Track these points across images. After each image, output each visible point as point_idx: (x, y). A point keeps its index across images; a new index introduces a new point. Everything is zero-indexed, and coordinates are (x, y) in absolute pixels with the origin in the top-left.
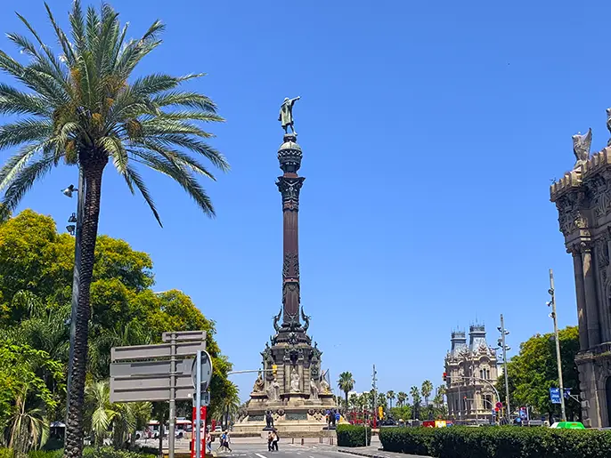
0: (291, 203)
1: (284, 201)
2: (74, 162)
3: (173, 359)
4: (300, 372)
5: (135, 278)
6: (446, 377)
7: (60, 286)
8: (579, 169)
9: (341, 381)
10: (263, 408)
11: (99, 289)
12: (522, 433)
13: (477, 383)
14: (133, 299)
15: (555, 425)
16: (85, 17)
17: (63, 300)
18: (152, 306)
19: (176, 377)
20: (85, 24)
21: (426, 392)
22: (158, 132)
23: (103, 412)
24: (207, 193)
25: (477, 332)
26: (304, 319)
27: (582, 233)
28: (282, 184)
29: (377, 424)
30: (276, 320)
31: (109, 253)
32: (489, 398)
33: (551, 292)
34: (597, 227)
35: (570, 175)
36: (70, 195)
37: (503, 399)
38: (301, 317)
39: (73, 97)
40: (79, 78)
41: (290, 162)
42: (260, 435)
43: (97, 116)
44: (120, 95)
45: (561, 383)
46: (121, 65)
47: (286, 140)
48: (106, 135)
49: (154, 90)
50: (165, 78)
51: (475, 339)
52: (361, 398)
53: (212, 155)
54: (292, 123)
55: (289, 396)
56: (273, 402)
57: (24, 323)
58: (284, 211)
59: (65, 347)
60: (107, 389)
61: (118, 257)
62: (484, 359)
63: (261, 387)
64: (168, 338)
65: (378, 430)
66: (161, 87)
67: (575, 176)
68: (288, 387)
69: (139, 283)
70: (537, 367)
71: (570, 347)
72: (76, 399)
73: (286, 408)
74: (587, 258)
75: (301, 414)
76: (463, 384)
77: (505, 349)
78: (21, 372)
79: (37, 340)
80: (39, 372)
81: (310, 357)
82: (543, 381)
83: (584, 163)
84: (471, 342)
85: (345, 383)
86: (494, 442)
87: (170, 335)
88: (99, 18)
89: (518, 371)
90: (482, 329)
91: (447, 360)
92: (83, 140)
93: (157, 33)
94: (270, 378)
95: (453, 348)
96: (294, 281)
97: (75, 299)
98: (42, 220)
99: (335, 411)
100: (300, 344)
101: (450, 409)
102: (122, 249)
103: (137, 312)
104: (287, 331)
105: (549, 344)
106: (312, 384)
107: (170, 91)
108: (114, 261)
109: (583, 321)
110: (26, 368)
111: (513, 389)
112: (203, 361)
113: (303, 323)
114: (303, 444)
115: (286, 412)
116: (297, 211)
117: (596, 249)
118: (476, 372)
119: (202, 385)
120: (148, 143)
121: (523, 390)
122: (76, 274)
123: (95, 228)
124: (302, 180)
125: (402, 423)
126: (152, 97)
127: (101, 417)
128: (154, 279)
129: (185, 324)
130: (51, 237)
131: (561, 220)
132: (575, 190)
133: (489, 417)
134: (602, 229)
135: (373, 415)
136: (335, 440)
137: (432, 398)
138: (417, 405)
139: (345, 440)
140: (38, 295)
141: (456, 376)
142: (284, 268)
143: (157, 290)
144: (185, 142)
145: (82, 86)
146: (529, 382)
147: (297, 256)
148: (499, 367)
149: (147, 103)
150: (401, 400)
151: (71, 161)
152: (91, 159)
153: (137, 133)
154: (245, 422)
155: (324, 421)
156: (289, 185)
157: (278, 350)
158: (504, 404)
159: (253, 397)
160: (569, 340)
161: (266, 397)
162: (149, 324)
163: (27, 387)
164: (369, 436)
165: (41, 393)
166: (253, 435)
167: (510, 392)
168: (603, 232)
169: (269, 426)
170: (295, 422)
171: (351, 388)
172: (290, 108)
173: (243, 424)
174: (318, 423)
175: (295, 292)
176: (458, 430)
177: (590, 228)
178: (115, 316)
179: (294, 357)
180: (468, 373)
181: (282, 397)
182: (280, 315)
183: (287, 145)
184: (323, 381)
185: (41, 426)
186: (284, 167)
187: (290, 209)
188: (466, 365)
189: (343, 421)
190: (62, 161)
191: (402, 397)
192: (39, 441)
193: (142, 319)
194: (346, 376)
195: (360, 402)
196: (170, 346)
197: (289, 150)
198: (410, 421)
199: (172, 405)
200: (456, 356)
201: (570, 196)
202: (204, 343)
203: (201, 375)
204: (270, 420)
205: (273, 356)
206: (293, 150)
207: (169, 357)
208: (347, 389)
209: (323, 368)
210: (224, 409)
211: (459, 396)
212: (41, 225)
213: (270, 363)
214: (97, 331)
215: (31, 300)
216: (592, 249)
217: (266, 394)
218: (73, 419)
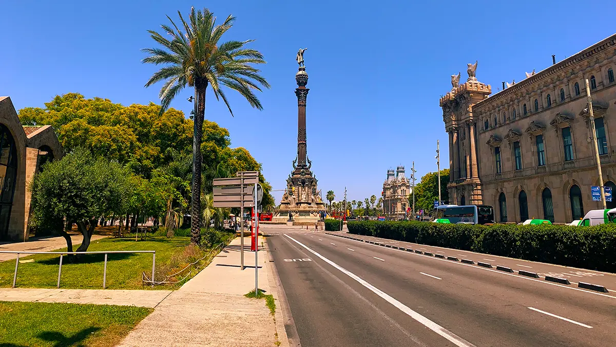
0: (302, 102)
1: (299, 101)
2: (192, 85)
3: (242, 186)
4: (307, 190)
5: (221, 142)
6: (384, 194)
7: (187, 145)
8: (454, 92)
9: (328, 195)
10: (288, 209)
11: (205, 147)
12: (420, 225)
13: (399, 197)
14: (221, 152)
15: (435, 221)
16: (197, 15)
17: (188, 152)
18: (230, 156)
19: (244, 195)
20: (197, 19)
21: (373, 201)
22: (232, 69)
23: (208, 211)
24: (258, 99)
25: (400, 170)
26: (309, 162)
27: (453, 123)
28: (298, 93)
29: (346, 218)
30: (294, 163)
31: (209, 129)
32: (405, 205)
33: (438, 151)
34: (461, 120)
35: (449, 94)
36: (191, 101)
37: (411, 206)
38: (307, 161)
39: (191, 54)
40: (194, 45)
41: (302, 81)
42: (286, 224)
43: (203, 63)
44: (213, 52)
45: (440, 198)
46: (214, 38)
47: (300, 70)
48: (207, 72)
49: (231, 49)
50: (236, 43)
51: (399, 174)
52: (338, 205)
53: (262, 80)
54: (303, 61)
55: (301, 203)
56: (292, 206)
57: (171, 164)
58: (299, 106)
59: (190, 176)
60: (211, 199)
61: (213, 131)
62: (404, 185)
63: (287, 198)
64: (240, 175)
65: (346, 222)
66: (234, 47)
67: (452, 95)
68: (300, 198)
69: (223, 144)
70: (429, 189)
71: (445, 179)
72: (196, 204)
73: (299, 209)
74: (455, 135)
75: (307, 213)
76: (392, 197)
77: (414, 179)
78: (169, 189)
79: (176, 172)
80: (178, 189)
81: (312, 182)
82: (432, 197)
83: (456, 89)
84: (397, 175)
85: (330, 197)
86: (405, 229)
87: (240, 173)
88: (203, 15)
89: (420, 192)
90: (403, 168)
91: (384, 184)
92: (197, 74)
93: (231, 22)
94: (291, 193)
95: (388, 178)
96: (304, 142)
97: (195, 152)
98: (178, 113)
99: (324, 212)
100: (306, 176)
101: (385, 211)
102: (215, 127)
103: (223, 159)
104: (300, 168)
105: (435, 177)
106: (313, 197)
107: (239, 49)
108: (211, 133)
109: (452, 166)
110: (172, 187)
111: (416, 200)
112: (258, 189)
113: (308, 164)
114: (307, 229)
115: (299, 211)
116: (305, 106)
117: (459, 131)
118: (399, 191)
119: (258, 202)
120: (227, 75)
121: (422, 201)
122: (195, 140)
123: (203, 117)
124: (308, 90)
125: (359, 218)
126: (229, 52)
127: (207, 213)
128: (231, 142)
129: (246, 165)
130: (182, 121)
131: (444, 116)
132: (451, 102)
133: (404, 215)
134: (463, 121)
135: (344, 213)
136: (324, 227)
137: (376, 204)
138: (368, 208)
139: (330, 227)
140: (177, 150)
141: (388, 193)
142: (299, 136)
143: (232, 147)
144: (246, 74)
145: (196, 49)
146: (424, 197)
147: (305, 129)
148: (410, 188)
149: (227, 55)
150: (359, 206)
151: (191, 85)
152: (201, 84)
153: (222, 71)
154: (278, 217)
155: (318, 217)
156: (302, 92)
157: (295, 179)
158: (412, 208)
159: (282, 203)
160: (445, 176)
161: (289, 204)
162: (228, 165)
163: (172, 196)
164: (342, 225)
165: (179, 200)
166: (282, 224)
167: (415, 202)
168: (463, 123)
169: (290, 219)
170: (303, 217)
171: (333, 199)
172: (302, 54)
173: (277, 218)
174: (314, 218)
175: (304, 148)
176: (388, 223)
177: (457, 120)
178: (212, 160)
179: (303, 182)
180: (395, 192)
181: (297, 204)
182: (296, 160)
183: (300, 73)
184: (318, 196)
185: (179, 216)
186: (299, 84)
187: (302, 106)
188: (394, 187)
189: (328, 217)
190: (187, 85)
191: (360, 204)
192: (179, 224)
193: (225, 162)
194: (330, 193)
195: (337, 206)
196: (240, 179)
197: (301, 75)
198: (363, 217)
199: (242, 210)
200: (389, 183)
201: (449, 105)
202: (257, 178)
203: (258, 196)
204: (291, 216)
205: (293, 182)
206: (304, 75)
207: (240, 185)
208: (331, 200)
209: (318, 188)
210: (267, 209)
211: (389, 203)
212: (178, 115)
213: (291, 186)
214: (205, 168)
215: (174, 153)
216: (458, 131)
217: (289, 202)
218: (195, 214)
